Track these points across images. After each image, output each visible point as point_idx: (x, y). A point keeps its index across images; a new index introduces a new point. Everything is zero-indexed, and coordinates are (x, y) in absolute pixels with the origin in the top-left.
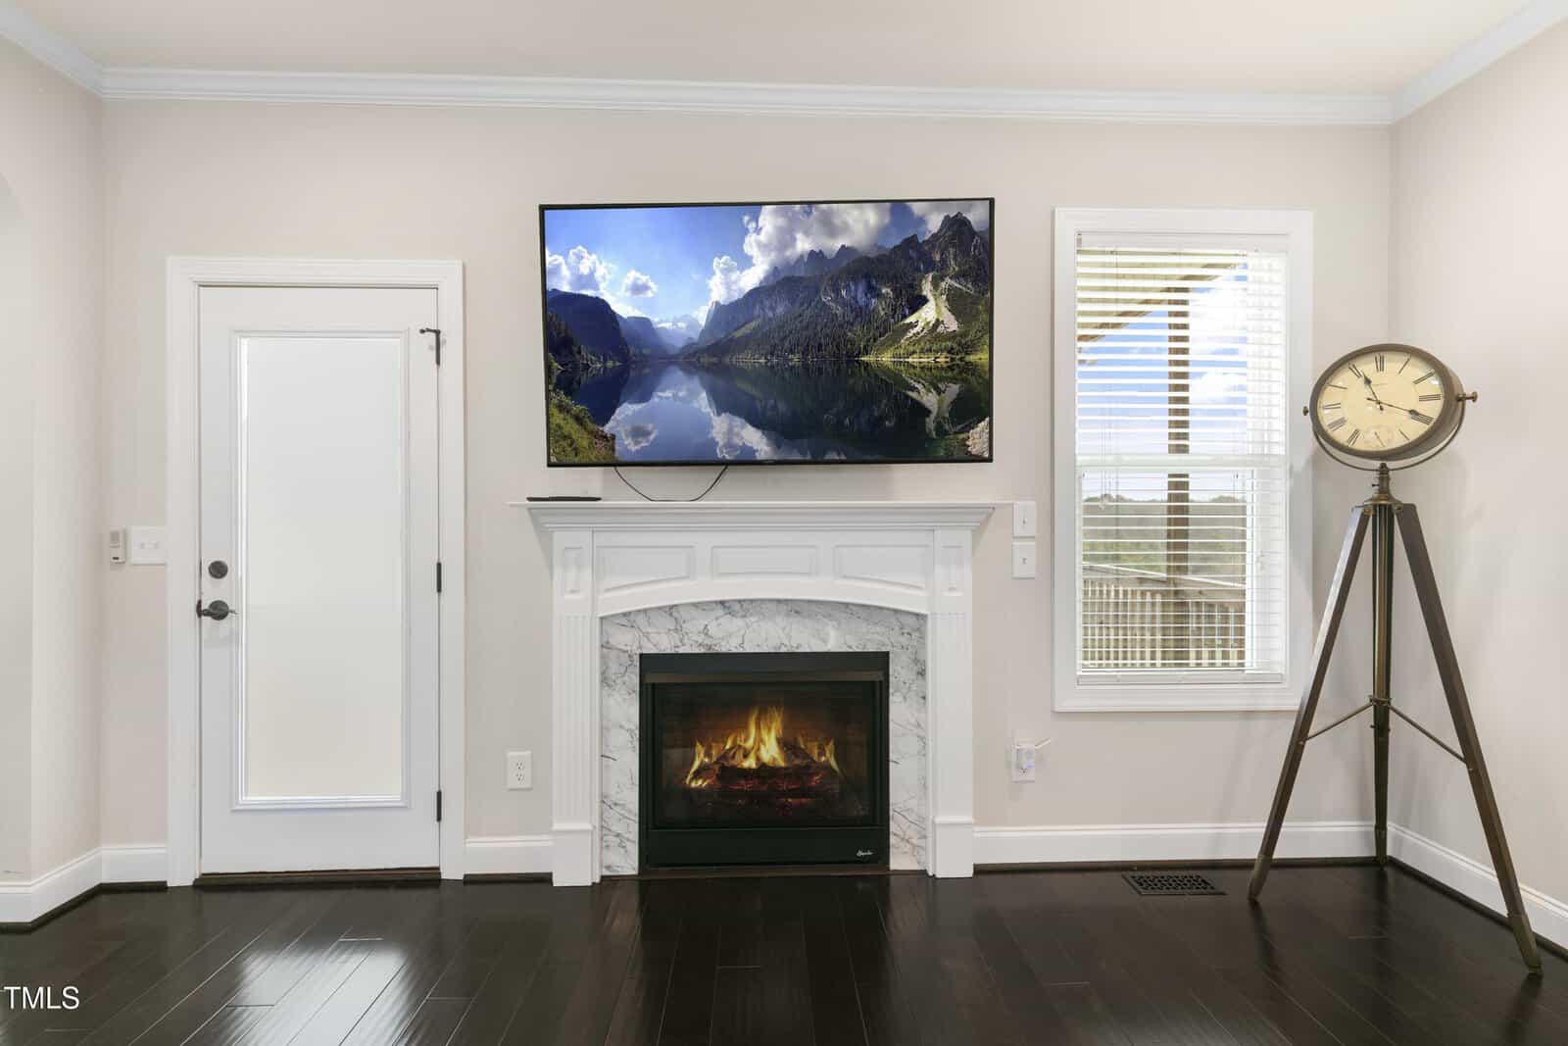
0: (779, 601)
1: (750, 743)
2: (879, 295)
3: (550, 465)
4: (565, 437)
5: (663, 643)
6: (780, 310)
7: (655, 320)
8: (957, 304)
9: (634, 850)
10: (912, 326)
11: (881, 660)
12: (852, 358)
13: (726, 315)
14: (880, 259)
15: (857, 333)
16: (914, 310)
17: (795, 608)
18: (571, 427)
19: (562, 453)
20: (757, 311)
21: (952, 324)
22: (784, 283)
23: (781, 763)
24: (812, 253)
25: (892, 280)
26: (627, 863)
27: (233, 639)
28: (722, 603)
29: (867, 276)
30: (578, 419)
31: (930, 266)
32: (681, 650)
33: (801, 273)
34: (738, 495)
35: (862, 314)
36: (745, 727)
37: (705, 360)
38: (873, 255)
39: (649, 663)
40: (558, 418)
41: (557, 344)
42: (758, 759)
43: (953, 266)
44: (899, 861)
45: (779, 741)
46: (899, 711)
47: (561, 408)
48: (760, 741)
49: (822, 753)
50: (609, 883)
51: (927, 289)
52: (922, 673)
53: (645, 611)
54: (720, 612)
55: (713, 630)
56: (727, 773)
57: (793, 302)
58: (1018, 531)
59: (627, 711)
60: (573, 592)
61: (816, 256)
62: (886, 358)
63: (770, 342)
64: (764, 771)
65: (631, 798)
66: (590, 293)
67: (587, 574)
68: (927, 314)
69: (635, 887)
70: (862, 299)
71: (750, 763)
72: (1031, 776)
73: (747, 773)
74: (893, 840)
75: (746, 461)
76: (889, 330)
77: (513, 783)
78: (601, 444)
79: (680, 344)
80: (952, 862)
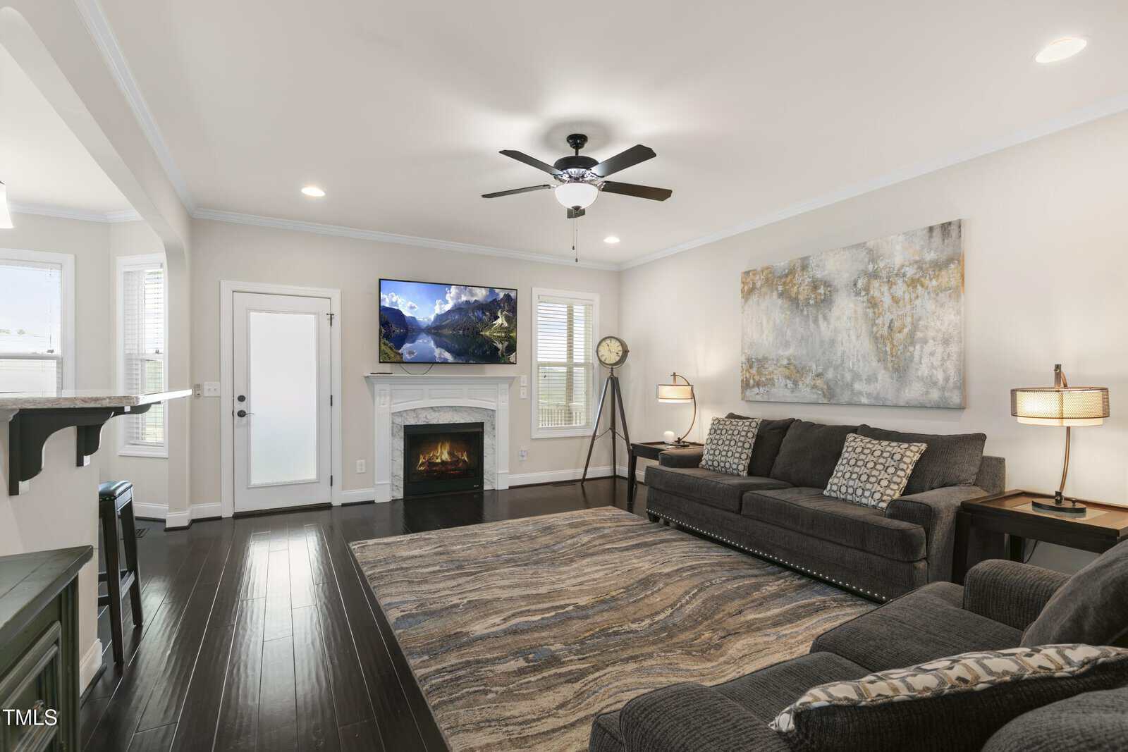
0: (450, 407)
1: (438, 454)
2: (486, 315)
3: (380, 362)
4: (386, 354)
5: (412, 421)
6: (457, 317)
7: (417, 318)
8: (508, 319)
9: (402, 490)
10: (495, 324)
11: (481, 425)
12: (478, 333)
13: (439, 318)
14: (486, 305)
15: (479, 325)
16: (495, 320)
17: (454, 409)
18: (388, 351)
19: (384, 358)
20: (449, 317)
21: (506, 325)
22: (458, 309)
23: (449, 460)
24: (466, 301)
25: (490, 311)
26: (400, 495)
27: (248, 424)
28: (432, 408)
29: (482, 309)
30: (391, 348)
31: (500, 308)
32: (418, 424)
33: (463, 307)
34: (435, 373)
35: (480, 320)
36: (436, 448)
37: (433, 331)
38: (484, 303)
39: (407, 428)
40: (383, 347)
41: (384, 323)
42: (441, 459)
43: (506, 308)
44: (486, 487)
45: (448, 453)
46: (487, 441)
47: (385, 344)
48: (442, 453)
49: (462, 456)
50: (394, 501)
51: (499, 314)
52: (494, 429)
53: (406, 411)
54: (431, 411)
55: (428, 417)
56: (431, 464)
57: (460, 314)
58: (522, 384)
59: (400, 444)
60: (383, 404)
61: (467, 302)
62: (488, 333)
63: (454, 326)
64: (443, 463)
65: (401, 473)
66: (396, 308)
67: (388, 398)
68: (499, 321)
69: (402, 503)
70: (481, 316)
71: (439, 461)
72: (525, 458)
73: (438, 464)
74: (485, 481)
75: (445, 362)
76: (488, 326)
77: (359, 471)
78: (398, 356)
79: (425, 326)
80: (502, 485)
